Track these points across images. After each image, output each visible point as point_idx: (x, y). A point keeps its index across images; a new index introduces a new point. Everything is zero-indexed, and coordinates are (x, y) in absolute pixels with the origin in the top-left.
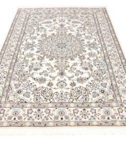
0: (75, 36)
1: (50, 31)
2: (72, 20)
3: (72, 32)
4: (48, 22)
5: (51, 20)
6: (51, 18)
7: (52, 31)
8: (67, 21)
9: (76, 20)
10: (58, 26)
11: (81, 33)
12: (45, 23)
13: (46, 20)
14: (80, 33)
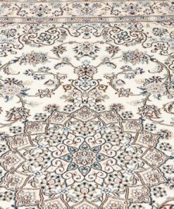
0: (136, 117)
1: (40, 94)
2: (123, 49)
3: (122, 100)
4: (33, 58)
5: (47, 49)
6: (46, 38)
7: (48, 93)
8: (103, 53)
9: (139, 47)
10: (69, 73)
11: (159, 104)
12: (24, 59)
13: (28, 49)
14: (153, 101)
